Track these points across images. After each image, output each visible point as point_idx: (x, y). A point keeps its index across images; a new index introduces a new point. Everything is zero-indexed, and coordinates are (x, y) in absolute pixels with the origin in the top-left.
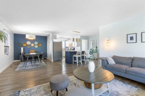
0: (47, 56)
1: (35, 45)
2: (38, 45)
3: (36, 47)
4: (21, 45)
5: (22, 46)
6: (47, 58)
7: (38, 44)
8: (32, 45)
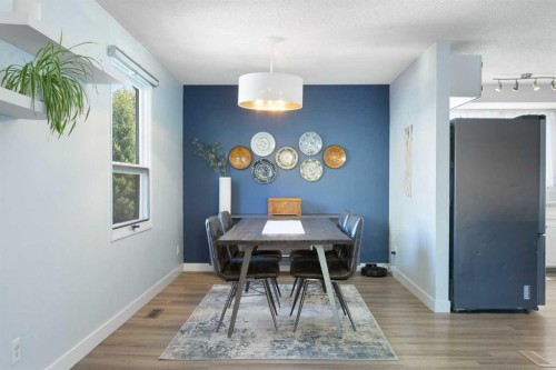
0: (393, 247)
1: (302, 158)
2: (322, 156)
3: (312, 171)
4: (217, 160)
5: (228, 169)
6: (393, 268)
7: (323, 151)
8: (287, 159)
